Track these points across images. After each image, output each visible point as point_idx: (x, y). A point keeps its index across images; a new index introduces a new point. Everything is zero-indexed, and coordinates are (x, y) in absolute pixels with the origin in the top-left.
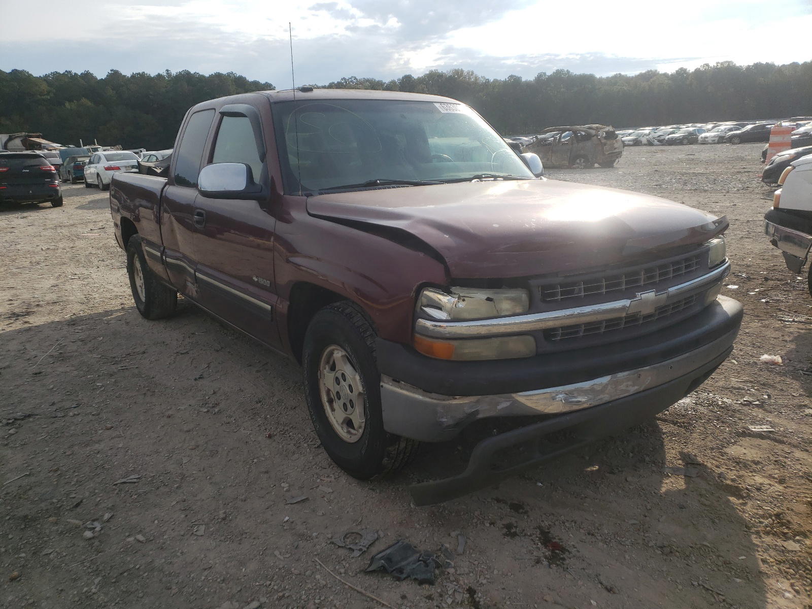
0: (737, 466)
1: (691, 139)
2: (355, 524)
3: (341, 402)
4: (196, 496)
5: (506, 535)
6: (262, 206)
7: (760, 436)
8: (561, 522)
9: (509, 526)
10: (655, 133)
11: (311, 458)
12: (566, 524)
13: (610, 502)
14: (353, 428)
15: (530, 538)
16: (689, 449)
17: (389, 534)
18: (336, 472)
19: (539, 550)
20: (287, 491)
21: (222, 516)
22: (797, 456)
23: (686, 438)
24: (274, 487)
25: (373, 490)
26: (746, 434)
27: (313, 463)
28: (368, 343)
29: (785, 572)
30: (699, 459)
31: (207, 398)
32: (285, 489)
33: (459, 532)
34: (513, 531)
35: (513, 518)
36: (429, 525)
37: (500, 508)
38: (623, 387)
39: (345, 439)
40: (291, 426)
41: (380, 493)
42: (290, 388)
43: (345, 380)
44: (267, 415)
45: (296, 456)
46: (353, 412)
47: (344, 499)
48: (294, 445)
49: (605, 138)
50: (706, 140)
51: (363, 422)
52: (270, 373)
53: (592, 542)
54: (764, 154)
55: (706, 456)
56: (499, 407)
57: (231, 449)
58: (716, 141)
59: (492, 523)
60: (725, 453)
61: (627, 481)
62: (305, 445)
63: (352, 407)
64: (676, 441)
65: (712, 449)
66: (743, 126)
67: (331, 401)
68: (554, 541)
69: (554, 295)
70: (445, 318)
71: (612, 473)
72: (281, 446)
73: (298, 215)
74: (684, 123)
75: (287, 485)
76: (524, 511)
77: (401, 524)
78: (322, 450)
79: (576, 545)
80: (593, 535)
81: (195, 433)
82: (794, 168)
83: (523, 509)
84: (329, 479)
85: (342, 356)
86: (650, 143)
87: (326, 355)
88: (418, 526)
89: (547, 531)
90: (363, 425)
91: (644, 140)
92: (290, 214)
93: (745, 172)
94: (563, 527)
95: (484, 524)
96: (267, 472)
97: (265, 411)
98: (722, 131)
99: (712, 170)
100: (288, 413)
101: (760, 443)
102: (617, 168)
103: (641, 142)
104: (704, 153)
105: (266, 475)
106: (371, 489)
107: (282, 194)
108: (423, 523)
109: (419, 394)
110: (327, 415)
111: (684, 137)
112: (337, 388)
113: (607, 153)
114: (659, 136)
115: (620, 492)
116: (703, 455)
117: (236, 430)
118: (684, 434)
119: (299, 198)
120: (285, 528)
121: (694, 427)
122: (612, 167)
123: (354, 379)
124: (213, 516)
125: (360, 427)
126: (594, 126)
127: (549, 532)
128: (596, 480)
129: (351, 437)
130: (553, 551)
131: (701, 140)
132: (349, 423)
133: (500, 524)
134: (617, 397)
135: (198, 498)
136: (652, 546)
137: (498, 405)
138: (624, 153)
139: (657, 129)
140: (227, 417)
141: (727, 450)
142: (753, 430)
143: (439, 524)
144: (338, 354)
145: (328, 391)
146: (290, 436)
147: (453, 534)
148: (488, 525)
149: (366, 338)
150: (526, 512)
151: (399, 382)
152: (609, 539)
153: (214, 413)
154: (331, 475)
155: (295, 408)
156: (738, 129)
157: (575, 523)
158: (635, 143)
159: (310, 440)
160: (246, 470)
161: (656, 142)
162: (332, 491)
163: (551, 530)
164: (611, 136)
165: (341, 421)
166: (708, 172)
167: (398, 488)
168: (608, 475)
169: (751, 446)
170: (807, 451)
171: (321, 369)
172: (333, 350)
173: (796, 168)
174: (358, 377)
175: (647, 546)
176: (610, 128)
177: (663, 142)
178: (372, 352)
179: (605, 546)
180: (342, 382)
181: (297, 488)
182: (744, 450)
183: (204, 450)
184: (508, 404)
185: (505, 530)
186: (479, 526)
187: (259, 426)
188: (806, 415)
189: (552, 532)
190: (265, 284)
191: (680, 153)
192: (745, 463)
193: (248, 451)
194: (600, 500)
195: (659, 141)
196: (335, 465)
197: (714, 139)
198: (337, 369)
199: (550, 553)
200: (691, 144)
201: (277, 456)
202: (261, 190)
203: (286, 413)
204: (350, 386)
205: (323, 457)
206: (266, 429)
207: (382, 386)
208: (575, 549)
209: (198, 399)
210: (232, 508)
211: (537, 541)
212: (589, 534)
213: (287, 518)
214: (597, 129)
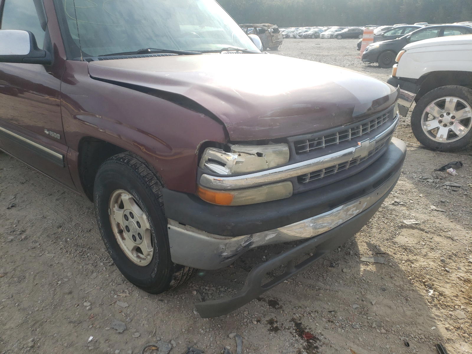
0: (405, 251)
1: (316, 36)
2: (150, 336)
3: (131, 234)
4: (4, 325)
5: (270, 330)
6: (48, 70)
7: (411, 227)
8: (308, 313)
9: (271, 322)
10: (297, 31)
11: (107, 275)
12: (311, 314)
13: (337, 292)
14: (142, 253)
15: (289, 331)
16: (374, 242)
17: (180, 343)
18: (130, 287)
19: (298, 341)
20: (90, 309)
21: (30, 344)
22: (436, 240)
23: (369, 233)
24: (78, 307)
25: (162, 300)
26: (403, 226)
27: (110, 280)
28: (154, 191)
29: (463, 337)
30: (382, 249)
31: (14, 226)
32: (88, 308)
33: (235, 334)
34: (275, 325)
35: (272, 314)
36: (211, 329)
37: (262, 306)
38: (350, 212)
39: (135, 262)
40: (88, 247)
41: (168, 303)
42: (85, 213)
43: (133, 218)
44: (67, 238)
45: (95, 274)
46: (141, 243)
47: (138, 312)
48: (92, 264)
49: (273, 32)
50: (324, 36)
51: (151, 251)
52: (68, 200)
53: (333, 328)
54: (359, 45)
55: (385, 246)
56: (267, 238)
57: (38, 273)
58: (329, 37)
59: (258, 321)
60: (396, 242)
61: (343, 272)
62: (102, 264)
63: (141, 238)
64: (364, 235)
65: (387, 240)
66: (343, 29)
67: (121, 232)
68: (306, 331)
69: (304, 148)
70: (227, 174)
71: (332, 266)
72: (81, 267)
73: (82, 78)
74: (312, 26)
75: (89, 304)
76: (279, 306)
77: (188, 331)
78: (115, 267)
79: (323, 333)
80: (332, 322)
81: (4, 260)
82: (406, 51)
83: (278, 305)
84: (124, 295)
85: (129, 199)
86: (295, 37)
87: (115, 196)
88: (202, 331)
89: (299, 322)
90: (152, 253)
91: (291, 35)
92: (73, 77)
93: (349, 55)
94: (310, 317)
95: (253, 323)
96: (70, 293)
97: (66, 235)
98: (332, 31)
99: (331, 54)
100: (84, 236)
101: (413, 233)
102: (280, 51)
103: (290, 36)
104: (325, 44)
105: (70, 296)
106: (160, 300)
107: (65, 59)
108: (206, 328)
109: (203, 235)
110: (119, 243)
111: (313, 34)
112: (127, 223)
113: (274, 42)
114: (300, 33)
115: (341, 282)
116: (383, 245)
117: (41, 254)
118: (367, 229)
119: (82, 62)
120: (90, 348)
121: (372, 224)
122: (277, 50)
123: (142, 218)
124: (22, 346)
125: (149, 255)
126: (266, 24)
127: (301, 323)
128: (323, 273)
129: (140, 261)
130: (308, 341)
131: (322, 36)
132: (138, 250)
133: (264, 320)
134: (346, 220)
135: (7, 327)
136: (375, 327)
137: (266, 237)
138: (283, 42)
139: (298, 29)
140: (33, 242)
141: (396, 240)
142: (407, 223)
143: (219, 327)
144: (126, 197)
145: (118, 225)
146: (88, 257)
147: (231, 336)
148: (256, 323)
149: (152, 187)
150: (281, 307)
151: (185, 225)
152: (345, 324)
153: (21, 240)
154: (126, 290)
155: (90, 231)
156: (340, 31)
157: (318, 313)
158: (287, 36)
159: (105, 259)
160: (51, 292)
161: (298, 37)
162: (127, 305)
163: (301, 320)
164: (276, 31)
165: (131, 248)
166: (330, 54)
167: (182, 297)
168: (330, 268)
169: (409, 235)
170: (440, 235)
171: (111, 207)
172: (121, 193)
173: (407, 51)
174: (145, 217)
175: (371, 327)
176: (275, 26)
177: (301, 37)
178: (158, 198)
179: (343, 331)
180: (130, 219)
181: (98, 306)
182: (406, 238)
183: (12, 277)
184: (274, 235)
185: (269, 326)
186: (249, 324)
187: (61, 249)
188: (432, 210)
189: (303, 323)
190: (56, 137)
191: (312, 43)
192: (409, 249)
193: (53, 274)
194: (330, 290)
195: (299, 36)
196: (128, 281)
197: (328, 36)
198: (125, 208)
199: (306, 343)
200: (316, 38)
201: (78, 276)
202: (45, 55)
203: (83, 235)
204: (138, 223)
205: (117, 275)
206: (67, 252)
207: (169, 228)
208: (322, 337)
209: (6, 227)
210: (40, 335)
211: (295, 334)
212: (329, 321)
213: (91, 338)
214: (269, 27)
